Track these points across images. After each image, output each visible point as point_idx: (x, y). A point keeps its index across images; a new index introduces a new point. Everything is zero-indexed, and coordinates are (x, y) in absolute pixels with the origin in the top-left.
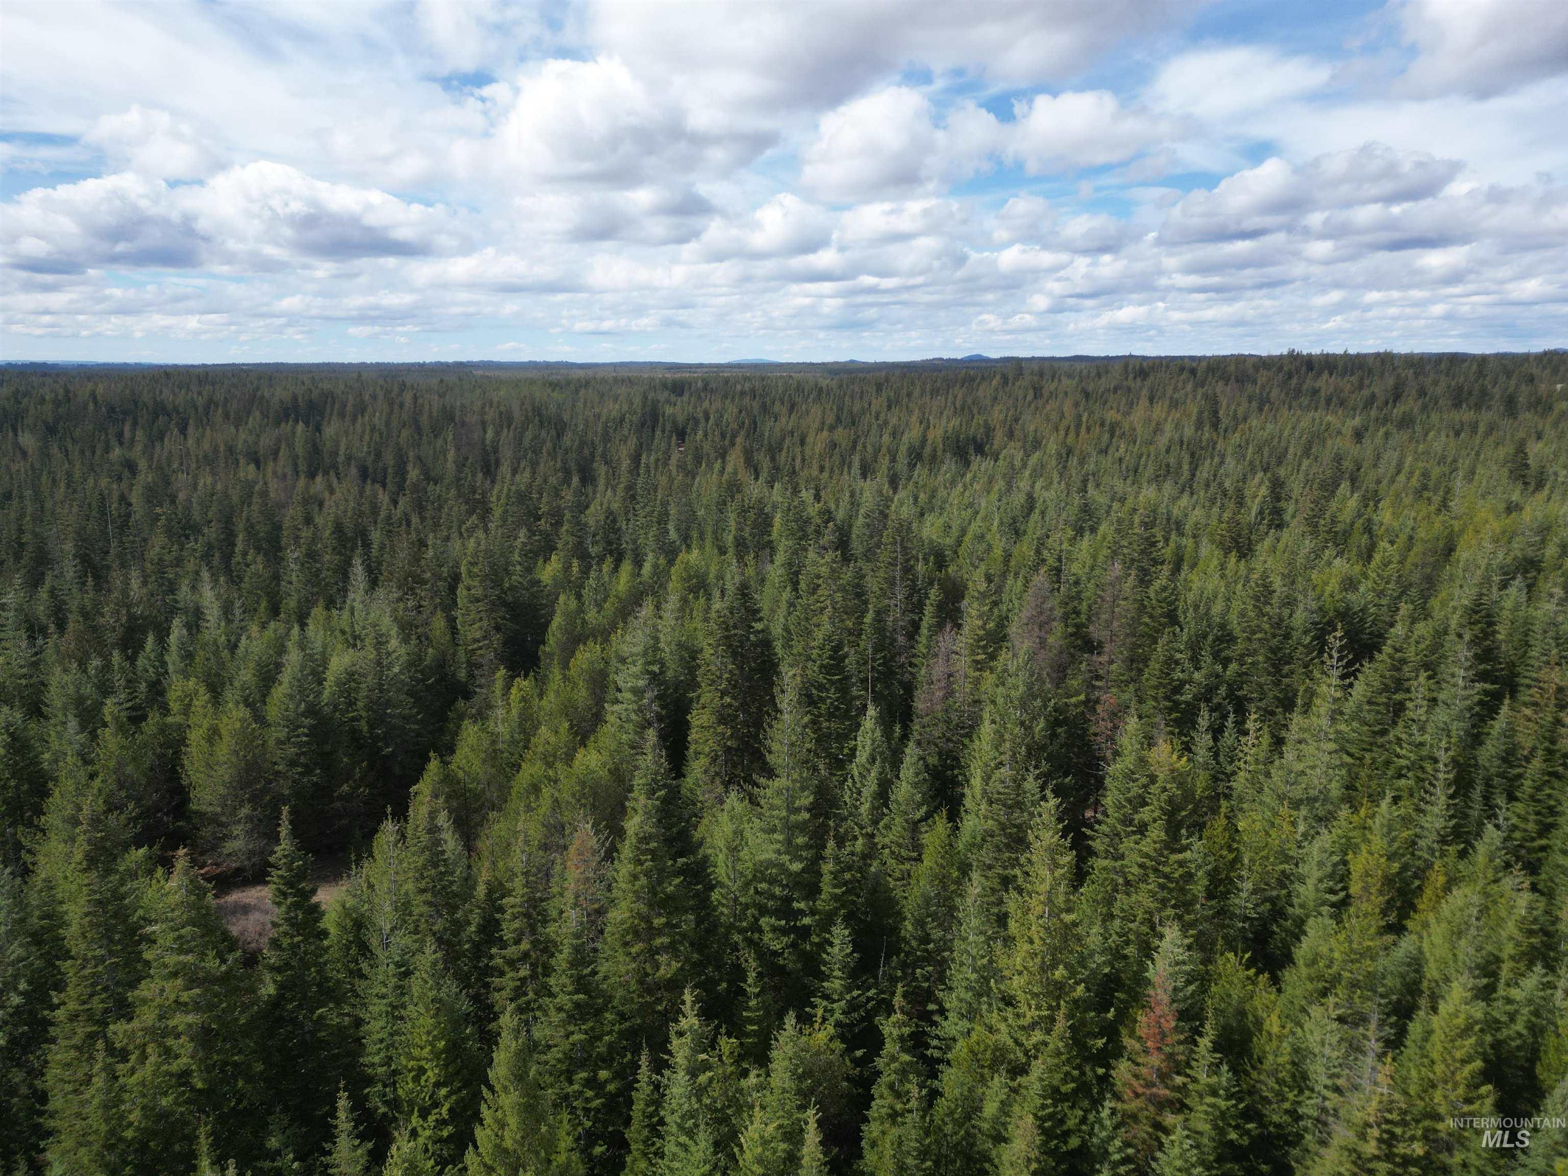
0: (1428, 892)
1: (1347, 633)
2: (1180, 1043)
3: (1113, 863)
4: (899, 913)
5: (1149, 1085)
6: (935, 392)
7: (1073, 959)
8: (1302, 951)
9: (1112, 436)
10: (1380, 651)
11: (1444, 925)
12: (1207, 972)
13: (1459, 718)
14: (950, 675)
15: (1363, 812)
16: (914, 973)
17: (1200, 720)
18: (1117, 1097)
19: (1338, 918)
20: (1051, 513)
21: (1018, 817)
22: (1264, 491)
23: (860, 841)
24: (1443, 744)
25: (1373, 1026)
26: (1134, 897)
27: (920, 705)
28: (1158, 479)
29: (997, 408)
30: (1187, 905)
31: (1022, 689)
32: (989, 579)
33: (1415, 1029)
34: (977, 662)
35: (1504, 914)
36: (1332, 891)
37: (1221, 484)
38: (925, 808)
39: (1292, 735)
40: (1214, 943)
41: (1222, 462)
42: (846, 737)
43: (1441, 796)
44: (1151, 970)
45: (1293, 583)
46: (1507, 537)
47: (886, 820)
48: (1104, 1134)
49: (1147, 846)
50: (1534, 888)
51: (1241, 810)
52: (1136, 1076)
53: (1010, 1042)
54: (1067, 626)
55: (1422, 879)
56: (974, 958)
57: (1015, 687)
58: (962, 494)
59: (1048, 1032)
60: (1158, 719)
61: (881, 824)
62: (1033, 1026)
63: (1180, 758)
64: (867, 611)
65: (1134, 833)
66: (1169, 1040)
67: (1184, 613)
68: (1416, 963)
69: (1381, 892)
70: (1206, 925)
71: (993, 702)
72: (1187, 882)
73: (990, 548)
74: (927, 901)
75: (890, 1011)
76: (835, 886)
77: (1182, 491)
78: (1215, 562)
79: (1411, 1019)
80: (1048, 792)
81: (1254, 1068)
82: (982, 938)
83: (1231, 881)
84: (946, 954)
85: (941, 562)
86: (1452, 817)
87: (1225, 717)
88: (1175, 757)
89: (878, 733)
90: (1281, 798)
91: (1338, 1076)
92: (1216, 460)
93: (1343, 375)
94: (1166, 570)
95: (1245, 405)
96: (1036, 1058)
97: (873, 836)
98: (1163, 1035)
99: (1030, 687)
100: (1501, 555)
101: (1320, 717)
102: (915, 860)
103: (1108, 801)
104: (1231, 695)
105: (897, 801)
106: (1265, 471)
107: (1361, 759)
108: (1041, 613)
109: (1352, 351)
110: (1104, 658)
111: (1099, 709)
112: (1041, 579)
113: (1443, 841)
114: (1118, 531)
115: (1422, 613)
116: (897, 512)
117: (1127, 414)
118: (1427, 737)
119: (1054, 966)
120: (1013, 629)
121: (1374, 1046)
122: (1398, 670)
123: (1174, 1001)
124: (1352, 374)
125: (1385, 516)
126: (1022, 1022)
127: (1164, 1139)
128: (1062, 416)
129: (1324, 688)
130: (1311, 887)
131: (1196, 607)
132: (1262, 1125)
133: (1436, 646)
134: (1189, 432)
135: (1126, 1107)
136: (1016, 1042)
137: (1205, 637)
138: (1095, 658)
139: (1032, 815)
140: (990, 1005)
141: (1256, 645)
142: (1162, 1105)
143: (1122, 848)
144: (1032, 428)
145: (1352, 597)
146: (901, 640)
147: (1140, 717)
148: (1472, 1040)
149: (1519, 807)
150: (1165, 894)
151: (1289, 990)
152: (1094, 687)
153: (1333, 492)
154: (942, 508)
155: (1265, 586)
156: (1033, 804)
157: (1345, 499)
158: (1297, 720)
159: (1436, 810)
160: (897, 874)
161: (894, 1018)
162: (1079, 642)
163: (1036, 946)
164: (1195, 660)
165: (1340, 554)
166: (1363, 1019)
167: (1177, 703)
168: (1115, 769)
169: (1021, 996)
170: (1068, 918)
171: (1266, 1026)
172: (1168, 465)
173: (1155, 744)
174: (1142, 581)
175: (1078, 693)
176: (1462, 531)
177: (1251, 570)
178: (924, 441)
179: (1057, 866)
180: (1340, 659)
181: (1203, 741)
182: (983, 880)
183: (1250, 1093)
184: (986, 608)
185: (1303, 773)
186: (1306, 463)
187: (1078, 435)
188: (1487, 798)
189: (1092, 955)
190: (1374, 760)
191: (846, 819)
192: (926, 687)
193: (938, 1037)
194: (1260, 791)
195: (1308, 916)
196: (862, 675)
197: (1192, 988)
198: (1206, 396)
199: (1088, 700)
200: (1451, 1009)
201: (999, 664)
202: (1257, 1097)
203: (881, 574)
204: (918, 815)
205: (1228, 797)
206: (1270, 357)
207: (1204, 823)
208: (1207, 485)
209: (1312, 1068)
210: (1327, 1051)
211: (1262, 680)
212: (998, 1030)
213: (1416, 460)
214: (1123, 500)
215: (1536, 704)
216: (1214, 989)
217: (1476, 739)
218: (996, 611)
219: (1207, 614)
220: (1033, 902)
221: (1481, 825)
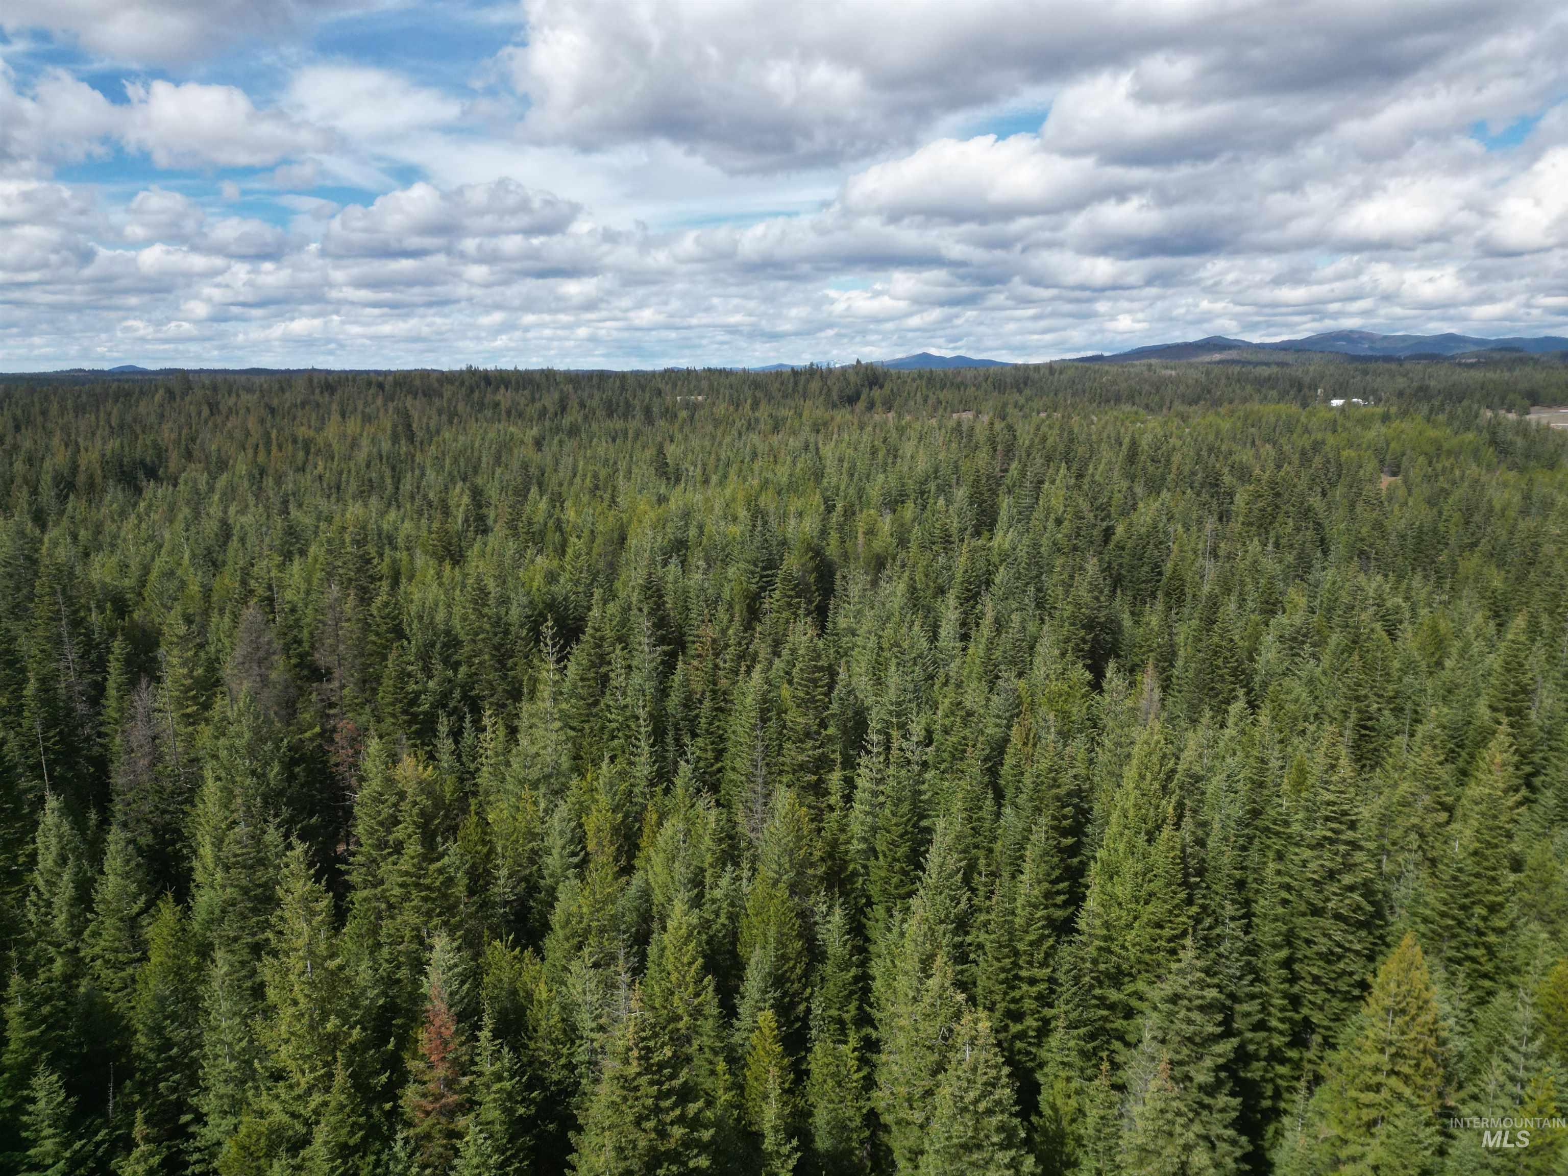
0: (647, 831)
1: (556, 621)
2: (462, 1044)
3: (373, 891)
4: (127, 1028)
5: (438, 1098)
6: (79, 410)
7: (343, 1005)
8: (556, 917)
9: (307, 453)
10: (584, 633)
11: (661, 855)
12: (478, 966)
13: (648, 679)
14: (154, 738)
15: (589, 776)
16: (156, 1089)
17: (440, 727)
18: (409, 1124)
19: (581, 877)
20: (252, 539)
21: (261, 875)
22: (466, 500)
23: (59, 962)
24: (641, 703)
25: (621, 962)
26: (399, 919)
27: (119, 780)
28: (363, 495)
29: (166, 427)
30: (451, 909)
31: (247, 735)
32: (189, 620)
33: (652, 951)
34: (188, 716)
35: (701, 832)
36: (574, 854)
37: (425, 497)
38: (143, 898)
39: (523, 723)
40: (481, 937)
41: (423, 475)
42: (20, 842)
43: (645, 747)
44: (426, 985)
45: (504, 582)
46: (661, 524)
47: (92, 926)
48: (400, 1167)
49: (405, 864)
50: (718, 804)
51: (489, 803)
52: (424, 1096)
53: (286, 1118)
54: (289, 657)
55: (640, 821)
56: (230, 1045)
57: (239, 735)
58: (138, 526)
59: (327, 1090)
60: (399, 734)
61: (87, 932)
62: (309, 1091)
63: (425, 768)
64: (26, 680)
65: (390, 854)
66: (452, 1046)
67: (410, 625)
68: (646, 894)
69: (612, 843)
70: (472, 922)
71: (215, 757)
72: (448, 887)
73: (183, 585)
74: (161, 1000)
75: (129, 1145)
76: (29, 1028)
77: (389, 505)
78: (432, 572)
79: (648, 943)
80: (293, 839)
81: (530, 1039)
82: (237, 1020)
83: (489, 873)
84: (195, 1053)
85: (121, 607)
86: (655, 762)
87: (462, 719)
88: (420, 768)
89: (66, 827)
90: (521, 782)
91: (599, 1016)
92: (417, 472)
93: (517, 390)
94: (385, 586)
95: (435, 418)
96: (317, 1123)
97: (76, 950)
98: (446, 1043)
99: (256, 731)
100: (659, 539)
101: (545, 704)
102: (139, 960)
103: (360, 830)
104: (465, 697)
105: (104, 901)
106: (464, 480)
107: (582, 730)
108: (258, 649)
109: (521, 368)
110: (335, 684)
111: (337, 737)
112: (251, 612)
113: (652, 784)
114: (330, 552)
115: (610, 595)
116: (50, 555)
117: (319, 430)
118: (629, 699)
119: (324, 1018)
120: (227, 671)
121: (625, 978)
122: (600, 646)
123: (451, 1006)
124: (524, 389)
125: (570, 514)
126: (297, 1091)
127: (459, 1144)
128: (248, 434)
129: (545, 673)
130: (556, 856)
131: (420, 618)
132: (544, 1089)
133: (624, 622)
134: (386, 446)
135: (418, 1130)
136: (294, 1115)
137: (433, 645)
138: (325, 685)
139: (278, 868)
140: (257, 1088)
141: (480, 645)
142: (451, 1113)
143: (380, 873)
144: (214, 447)
145: (555, 588)
146: (81, 708)
147: (381, 737)
148: (693, 944)
149: (700, 741)
150: (429, 905)
151: (551, 956)
152: (328, 716)
153: (525, 497)
154: (113, 545)
155: (480, 589)
156: (277, 856)
157: (536, 503)
158: (526, 707)
159: (643, 759)
160: (117, 984)
161: (136, 1153)
162: (305, 672)
163: (301, 1006)
164: (427, 671)
165: (540, 551)
166: (613, 958)
167: (415, 716)
168: (363, 795)
169: (292, 1065)
170: (332, 964)
171: (536, 996)
172: (370, 480)
173: (400, 760)
174: (362, 600)
175: (311, 726)
176: (630, 521)
177: (466, 576)
178: (75, 468)
179: (313, 913)
180: (554, 646)
181: (445, 745)
182: (229, 957)
183: (530, 1064)
184: (190, 653)
185: (538, 754)
186: (498, 471)
187: (269, 452)
188: (677, 740)
189: (364, 991)
190: (592, 729)
191: (34, 942)
192: (124, 757)
193: (199, 1150)
194: (503, 780)
195: (557, 883)
196: (31, 761)
197: (467, 986)
198: (397, 411)
199: (324, 731)
200: (676, 924)
201: (215, 713)
202: (537, 1065)
203: (40, 632)
204: (136, 909)
205: (475, 794)
206: (452, 373)
207: (457, 825)
208: (413, 498)
209: (579, 1018)
210: (589, 998)
211: (491, 677)
212: (270, 1112)
213: (586, 464)
214: (329, 520)
215: (700, 656)
216: (486, 979)
217: (663, 692)
218: (202, 654)
219: (431, 623)
220: (292, 961)
221: (676, 763)
